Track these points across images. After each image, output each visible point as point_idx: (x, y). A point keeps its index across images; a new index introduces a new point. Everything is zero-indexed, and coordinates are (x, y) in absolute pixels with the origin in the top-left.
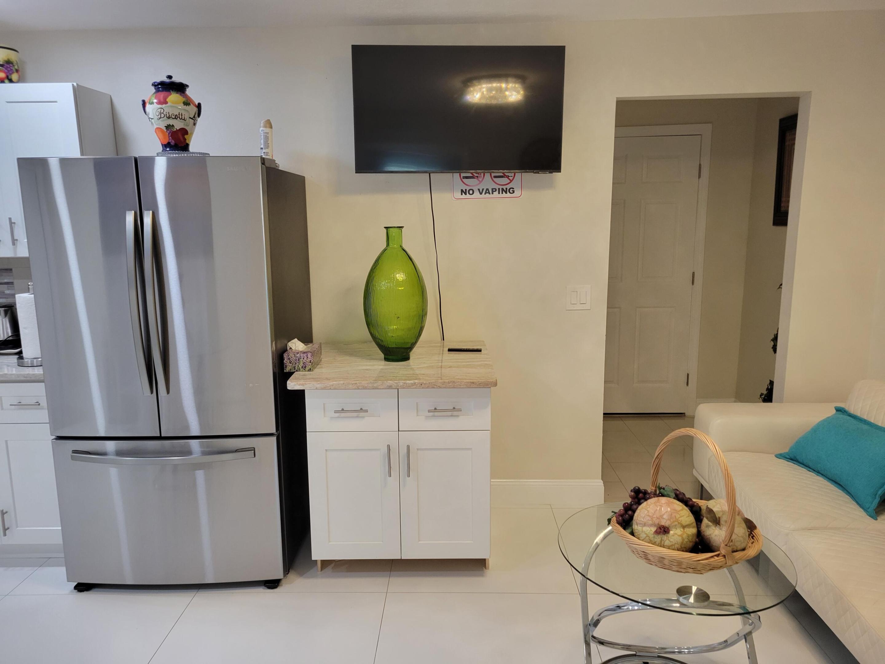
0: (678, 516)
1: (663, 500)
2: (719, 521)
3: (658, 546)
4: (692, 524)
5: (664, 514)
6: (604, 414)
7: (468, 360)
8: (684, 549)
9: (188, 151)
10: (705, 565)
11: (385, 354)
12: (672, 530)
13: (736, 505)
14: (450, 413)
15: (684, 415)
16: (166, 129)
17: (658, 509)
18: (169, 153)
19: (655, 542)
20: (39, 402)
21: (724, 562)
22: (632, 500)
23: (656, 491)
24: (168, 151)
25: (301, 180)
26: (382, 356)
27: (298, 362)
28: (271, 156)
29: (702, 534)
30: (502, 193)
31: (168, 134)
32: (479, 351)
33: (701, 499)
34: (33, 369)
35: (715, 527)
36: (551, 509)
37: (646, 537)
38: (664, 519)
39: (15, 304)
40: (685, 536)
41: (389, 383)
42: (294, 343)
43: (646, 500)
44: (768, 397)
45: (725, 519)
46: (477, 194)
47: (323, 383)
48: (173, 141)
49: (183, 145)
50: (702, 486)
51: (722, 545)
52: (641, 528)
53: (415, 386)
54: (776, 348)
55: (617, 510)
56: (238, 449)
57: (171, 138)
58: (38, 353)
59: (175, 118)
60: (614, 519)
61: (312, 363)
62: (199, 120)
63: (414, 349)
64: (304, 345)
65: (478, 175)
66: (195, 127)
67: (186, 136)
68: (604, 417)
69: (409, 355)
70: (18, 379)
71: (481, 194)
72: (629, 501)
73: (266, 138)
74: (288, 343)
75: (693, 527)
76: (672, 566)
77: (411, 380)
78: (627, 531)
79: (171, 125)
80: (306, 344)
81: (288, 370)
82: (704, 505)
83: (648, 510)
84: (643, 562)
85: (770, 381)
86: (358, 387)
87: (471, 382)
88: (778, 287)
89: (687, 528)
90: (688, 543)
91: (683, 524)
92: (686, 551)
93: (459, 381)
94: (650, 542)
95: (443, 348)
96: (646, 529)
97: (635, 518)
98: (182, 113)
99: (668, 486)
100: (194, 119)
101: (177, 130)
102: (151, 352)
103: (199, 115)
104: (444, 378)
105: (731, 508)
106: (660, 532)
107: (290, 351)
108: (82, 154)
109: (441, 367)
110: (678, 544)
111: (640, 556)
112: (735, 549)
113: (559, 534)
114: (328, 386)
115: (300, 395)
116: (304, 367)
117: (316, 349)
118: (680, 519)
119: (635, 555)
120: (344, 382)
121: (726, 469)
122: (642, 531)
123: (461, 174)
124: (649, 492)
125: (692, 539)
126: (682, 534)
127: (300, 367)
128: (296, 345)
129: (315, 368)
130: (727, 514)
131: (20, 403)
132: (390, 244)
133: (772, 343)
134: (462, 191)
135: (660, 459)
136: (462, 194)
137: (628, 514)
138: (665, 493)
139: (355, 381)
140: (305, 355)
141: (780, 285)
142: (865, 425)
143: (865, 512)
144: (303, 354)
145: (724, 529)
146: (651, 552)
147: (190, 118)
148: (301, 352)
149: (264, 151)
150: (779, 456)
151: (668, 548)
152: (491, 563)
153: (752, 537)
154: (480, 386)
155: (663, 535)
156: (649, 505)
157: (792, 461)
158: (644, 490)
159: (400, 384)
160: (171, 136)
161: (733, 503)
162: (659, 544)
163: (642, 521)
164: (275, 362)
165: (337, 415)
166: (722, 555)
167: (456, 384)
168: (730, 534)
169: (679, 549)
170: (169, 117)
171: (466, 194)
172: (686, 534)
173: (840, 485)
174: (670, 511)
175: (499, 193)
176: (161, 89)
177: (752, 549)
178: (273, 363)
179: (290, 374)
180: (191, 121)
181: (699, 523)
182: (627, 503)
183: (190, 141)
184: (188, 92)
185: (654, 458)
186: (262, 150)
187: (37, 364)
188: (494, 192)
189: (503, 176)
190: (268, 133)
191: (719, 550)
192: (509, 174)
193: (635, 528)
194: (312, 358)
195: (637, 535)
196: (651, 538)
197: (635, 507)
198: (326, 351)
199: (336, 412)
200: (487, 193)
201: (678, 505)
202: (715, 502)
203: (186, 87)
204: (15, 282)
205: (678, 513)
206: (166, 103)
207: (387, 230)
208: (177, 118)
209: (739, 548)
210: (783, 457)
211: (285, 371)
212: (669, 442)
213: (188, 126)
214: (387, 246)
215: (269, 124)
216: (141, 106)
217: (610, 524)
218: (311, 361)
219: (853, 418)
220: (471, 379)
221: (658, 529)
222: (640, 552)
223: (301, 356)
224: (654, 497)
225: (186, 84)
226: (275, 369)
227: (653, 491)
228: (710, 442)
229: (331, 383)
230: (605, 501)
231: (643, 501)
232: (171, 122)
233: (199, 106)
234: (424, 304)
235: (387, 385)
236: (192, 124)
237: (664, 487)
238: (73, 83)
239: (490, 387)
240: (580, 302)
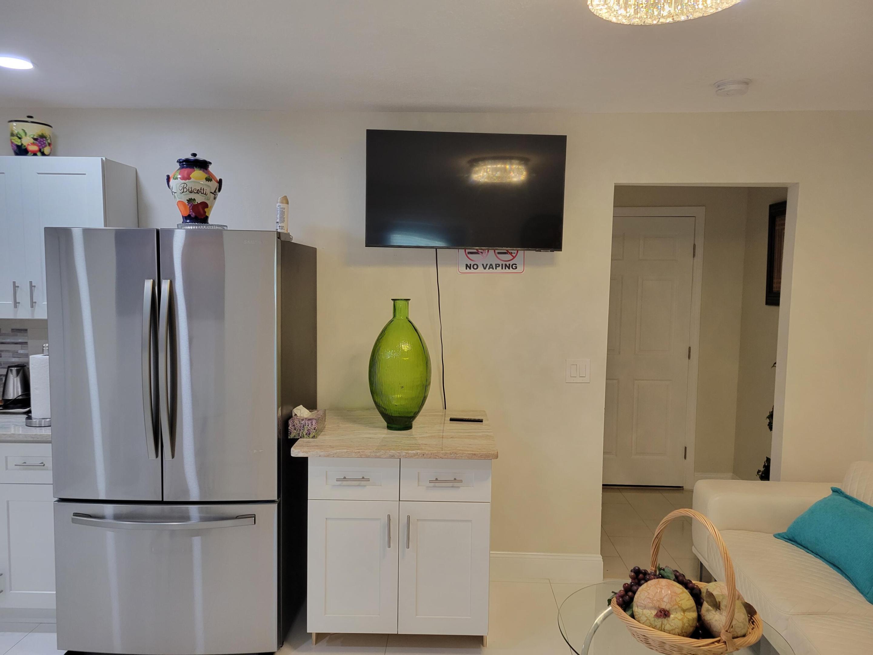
0: (678, 599)
1: (663, 581)
2: (719, 606)
3: (658, 630)
4: (692, 608)
5: (664, 597)
6: (603, 485)
7: (470, 431)
8: (685, 634)
9: (208, 223)
10: (706, 651)
11: (388, 423)
12: (672, 614)
13: (736, 590)
14: (451, 484)
15: (682, 488)
16: (188, 202)
17: (658, 591)
18: (189, 224)
19: (656, 626)
20: (44, 463)
21: (725, 649)
22: (632, 580)
23: (655, 571)
24: (188, 223)
25: (313, 252)
26: (385, 424)
27: (303, 429)
28: (286, 229)
29: (703, 619)
30: (505, 269)
31: (189, 207)
32: (481, 421)
33: (701, 581)
34: (41, 429)
35: (715, 611)
36: (550, 584)
37: (647, 620)
38: (664, 601)
39: (28, 363)
40: (685, 620)
41: (392, 452)
42: (299, 410)
43: (646, 581)
44: (765, 475)
45: (725, 603)
46: (481, 268)
47: (326, 451)
48: (194, 214)
49: (203, 218)
50: (701, 564)
51: (723, 631)
52: (642, 610)
53: (417, 457)
54: (772, 426)
55: (617, 591)
56: (239, 515)
57: (191, 211)
58: (47, 413)
59: (197, 192)
60: (614, 600)
61: (316, 430)
62: (219, 194)
63: (417, 418)
64: (309, 412)
65: (482, 251)
66: (215, 201)
67: (206, 210)
68: (603, 488)
69: (412, 424)
70: (25, 439)
71: (485, 268)
72: (629, 581)
73: (282, 213)
74: (293, 409)
75: (694, 611)
76: (673, 651)
77: (414, 450)
78: (627, 613)
79: (193, 199)
80: (311, 410)
81: (292, 436)
82: (704, 588)
83: (648, 592)
84: (644, 646)
85: (767, 457)
86: (361, 456)
87: (472, 454)
88: (773, 365)
89: (688, 612)
90: (689, 627)
91: (683, 608)
92: (687, 636)
93: (461, 452)
94: (650, 626)
95: (445, 417)
96: (646, 612)
97: (635, 599)
98: (203, 189)
99: (668, 567)
100: (215, 194)
101: (198, 203)
102: (158, 414)
103: (220, 190)
104: (446, 449)
105: (731, 593)
106: (661, 615)
107: (295, 417)
108: (106, 225)
109: (443, 437)
110: (679, 629)
111: (641, 640)
112: (735, 636)
113: (559, 615)
114: (332, 453)
115: (303, 462)
116: (309, 434)
117: (320, 416)
118: (680, 602)
119: (636, 639)
120: (347, 451)
121: (725, 552)
122: (643, 614)
123: (466, 250)
124: (649, 572)
125: (692, 624)
126: (682, 618)
127: (305, 434)
128: (301, 412)
129: (319, 435)
130: (727, 598)
131: (25, 463)
132: (397, 315)
133: (768, 421)
134: (467, 265)
135: (660, 538)
136: (466, 269)
137: (628, 596)
138: (665, 574)
139: (358, 450)
140: (310, 422)
141: (774, 363)
142: (862, 508)
143: (864, 597)
144: (307, 421)
145: (725, 613)
146: (652, 636)
147: (211, 192)
148: (306, 419)
149: (280, 225)
150: (777, 536)
151: (668, 632)
152: (488, 641)
153: (753, 623)
154: (482, 458)
155: (664, 619)
156: (648, 587)
157: (790, 542)
158: (644, 570)
159: (402, 454)
160: (192, 209)
161: (733, 588)
162: (659, 628)
163: (642, 603)
164: (280, 429)
165: (339, 483)
166: (723, 641)
167: (457, 456)
168: (731, 619)
169: (679, 634)
170: (191, 191)
171: (470, 268)
172: (687, 618)
173: (838, 568)
174: (670, 594)
175: (502, 268)
176: (185, 166)
177: (753, 634)
178: (278, 429)
179: (294, 441)
180: (212, 196)
181: (699, 607)
182: (627, 584)
183: (210, 215)
184: (211, 168)
185: (654, 538)
186: (278, 224)
187: (44, 424)
188: (497, 268)
189: (506, 252)
190: (284, 209)
191: (719, 636)
192: (513, 252)
193: (636, 611)
194: (317, 425)
195: (637, 618)
196: (651, 622)
197: (635, 588)
198: (330, 417)
199: (338, 480)
200: (491, 268)
201: (679, 588)
202: (715, 585)
203: (209, 164)
204: (29, 342)
205: (678, 596)
206: (189, 178)
207: (394, 302)
208: (198, 192)
209: (740, 634)
210: (782, 537)
211: (289, 437)
212: (668, 522)
213: (209, 200)
214: (393, 317)
215: (286, 200)
216: (166, 181)
217: (610, 605)
218: (315, 428)
219: (849, 500)
220: (473, 451)
221: (659, 612)
222: (640, 635)
223: (306, 423)
224: (655, 579)
225: (209, 162)
226: (279, 436)
227: (653, 571)
228: (709, 524)
229: (335, 451)
230: (604, 578)
231: (643, 582)
232: (193, 196)
233: (220, 182)
234: (428, 375)
235: (390, 454)
236: (213, 198)
237: (664, 568)
238: (102, 158)
239: (491, 459)
240: (580, 375)
